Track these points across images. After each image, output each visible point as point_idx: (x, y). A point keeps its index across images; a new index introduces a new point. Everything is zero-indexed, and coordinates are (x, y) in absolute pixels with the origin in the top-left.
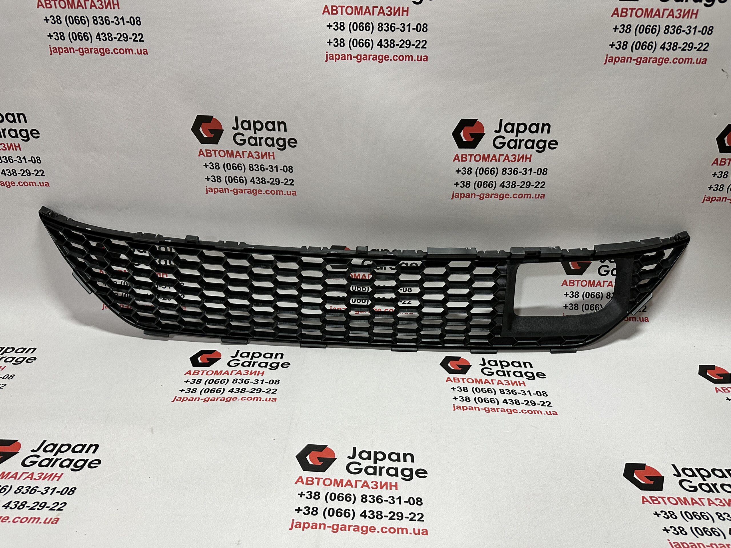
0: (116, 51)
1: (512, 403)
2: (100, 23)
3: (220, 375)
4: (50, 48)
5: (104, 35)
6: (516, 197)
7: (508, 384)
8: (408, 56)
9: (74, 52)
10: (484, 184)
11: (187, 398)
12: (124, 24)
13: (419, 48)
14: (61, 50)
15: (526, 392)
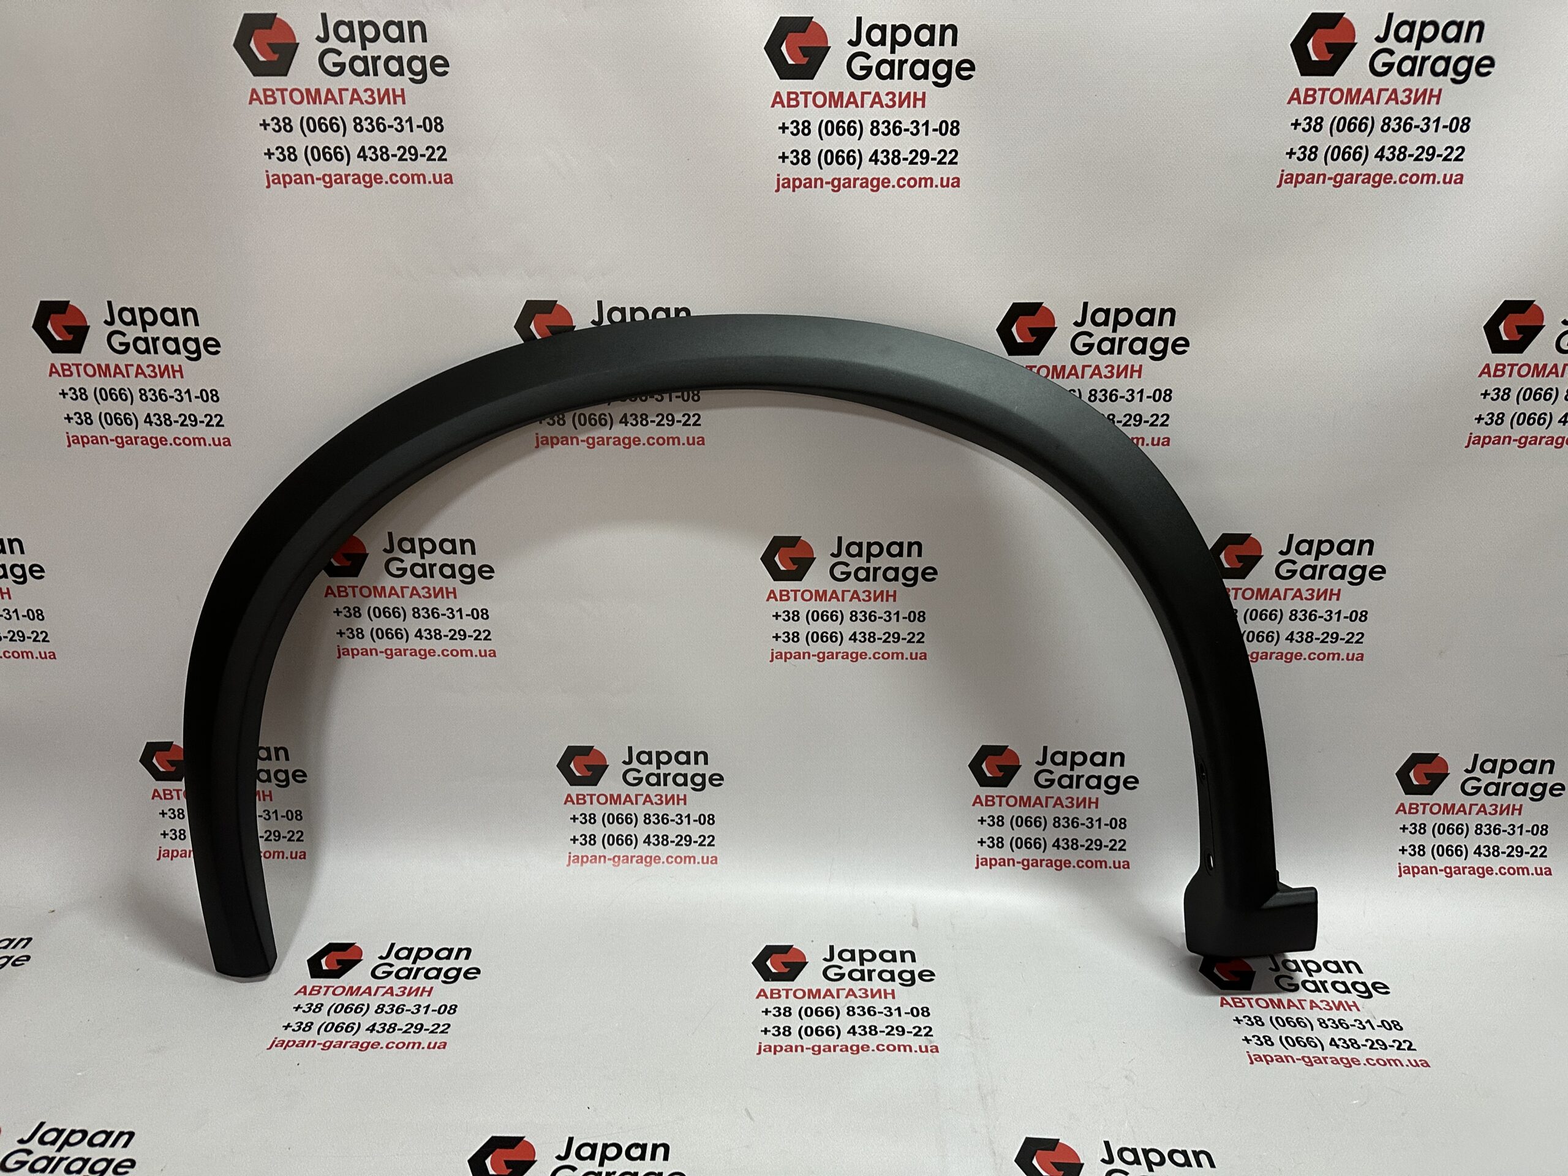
0: (178, 441)
1: (863, 1033)
2: (151, 399)
3: (356, 995)
4: (68, 437)
5: (157, 417)
6: (879, 658)
7: (864, 995)
8: (672, 437)
9: (107, 443)
10: (822, 637)
11: (294, 1042)
12: (190, 400)
13: (690, 425)
14: (85, 440)
15: (893, 1011)
